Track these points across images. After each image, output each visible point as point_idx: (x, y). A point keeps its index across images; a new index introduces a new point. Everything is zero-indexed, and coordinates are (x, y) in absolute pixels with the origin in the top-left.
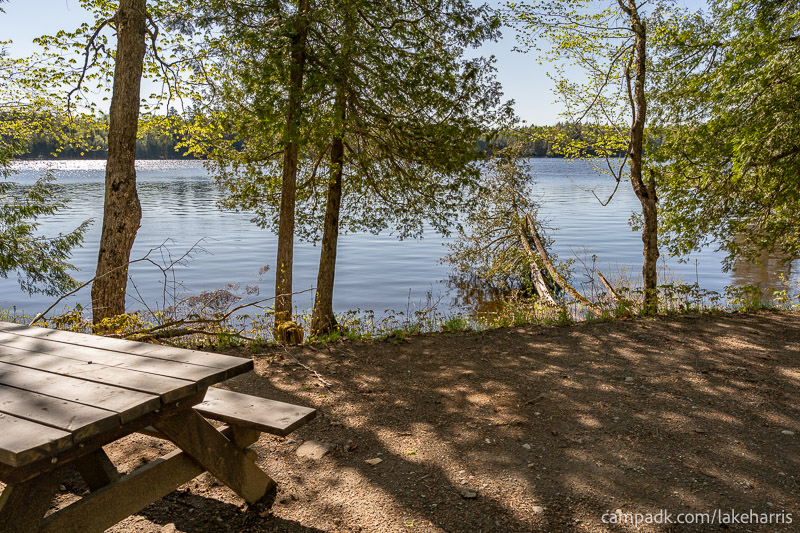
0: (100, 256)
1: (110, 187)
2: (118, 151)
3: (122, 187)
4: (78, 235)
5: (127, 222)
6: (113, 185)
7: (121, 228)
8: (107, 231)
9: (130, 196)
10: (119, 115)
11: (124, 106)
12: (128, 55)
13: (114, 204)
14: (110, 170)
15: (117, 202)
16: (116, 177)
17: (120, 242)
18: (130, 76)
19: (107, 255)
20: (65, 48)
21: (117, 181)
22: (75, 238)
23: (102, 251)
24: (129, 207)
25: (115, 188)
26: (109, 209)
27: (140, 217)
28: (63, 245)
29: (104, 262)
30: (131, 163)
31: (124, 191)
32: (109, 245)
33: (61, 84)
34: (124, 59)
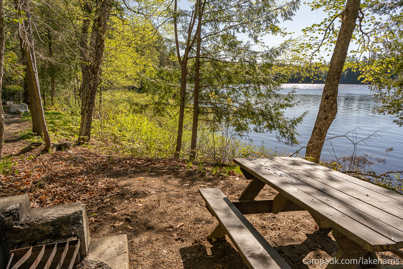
0: (314, 130)
1: (324, 97)
2: (331, 80)
3: (330, 98)
4: (301, 118)
5: (330, 115)
6: (326, 97)
7: (326, 118)
8: (319, 119)
9: (333, 103)
10: (335, 62)
11: (339, 57)
12: (345, 31)
13: (325, 106)
14: (326, 89)
15: (327, 105)
16: (328, 93)
17: (324, 125)
18: (345, 41)
19: (317, 130)
20: (314, 32)
21: (329, 95)
22: (300, 120)
23: (315, 128)
24: (332, 108)
25: (327, 98)
26: (322, 108)
27: (336, 114)
28: (295, 122)
29: (315, 133)
30: (337, 86)
31: (331, 100)
32: (319, 126)
33: (309, 49)
34: (344, 33)
